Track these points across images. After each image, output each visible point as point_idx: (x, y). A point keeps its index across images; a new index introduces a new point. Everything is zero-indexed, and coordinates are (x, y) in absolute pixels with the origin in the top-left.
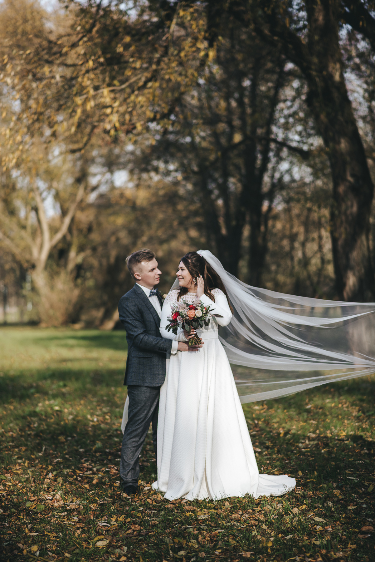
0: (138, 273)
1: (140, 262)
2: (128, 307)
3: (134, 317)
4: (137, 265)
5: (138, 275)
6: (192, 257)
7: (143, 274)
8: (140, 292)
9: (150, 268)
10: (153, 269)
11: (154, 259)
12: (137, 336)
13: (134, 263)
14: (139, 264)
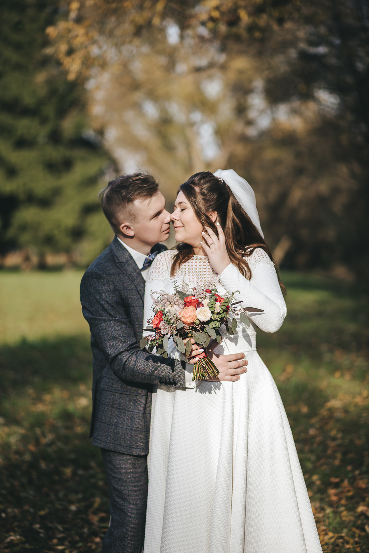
0: (127, 224)
1: (130, 200)
2: (99, 293)
3: (111, 315)
4: (124, 207)
5: (128, 227)
6: (202, 182)
7: (137, 226)
8: (124, 260)
9: (153, 212)
10: (158, 214)
11: (159, 193)
12: (116, 356)
13: (118, 205)
14: (129, 207)
